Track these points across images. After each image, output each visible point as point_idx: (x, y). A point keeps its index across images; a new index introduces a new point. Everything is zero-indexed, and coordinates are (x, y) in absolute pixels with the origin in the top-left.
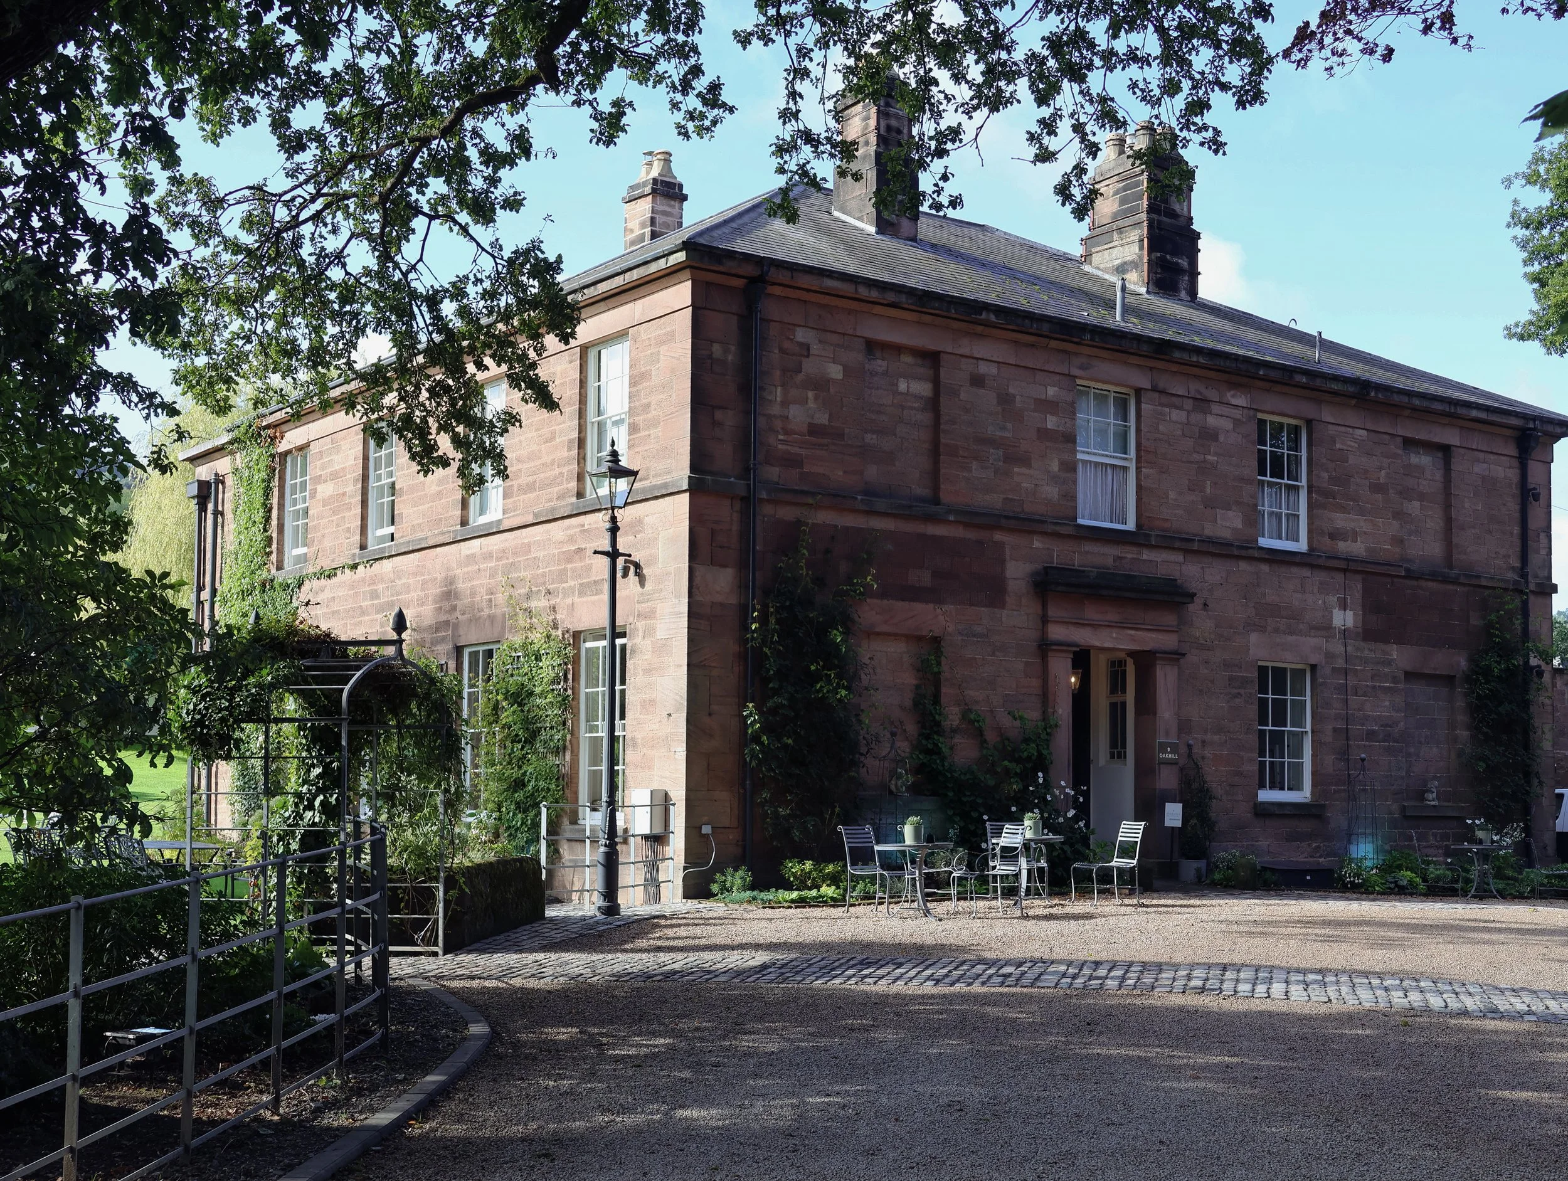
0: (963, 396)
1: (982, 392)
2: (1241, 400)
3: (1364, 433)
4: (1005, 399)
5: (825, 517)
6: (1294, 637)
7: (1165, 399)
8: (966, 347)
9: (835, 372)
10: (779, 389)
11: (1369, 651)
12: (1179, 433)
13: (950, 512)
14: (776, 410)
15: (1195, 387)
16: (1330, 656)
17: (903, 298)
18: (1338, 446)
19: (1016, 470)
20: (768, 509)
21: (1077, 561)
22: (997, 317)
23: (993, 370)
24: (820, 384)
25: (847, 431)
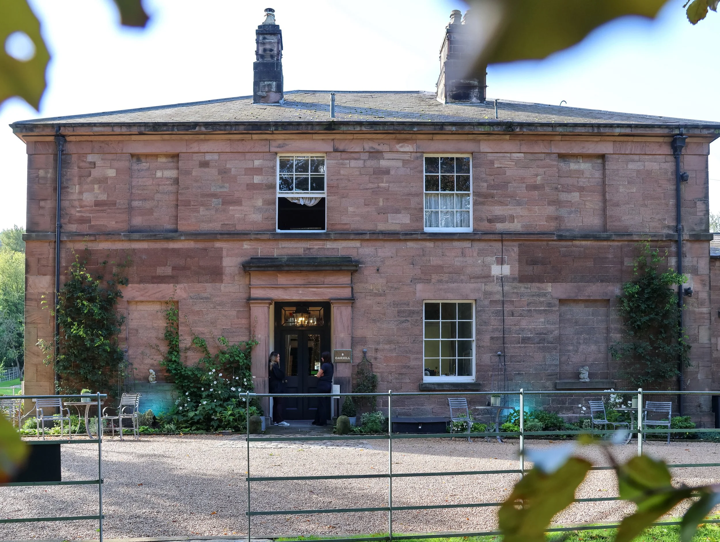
0: (194, 174)
1: (206, 170)
2: (408, 148)
3: (522, 155)
4: (224, 172)
5: (104, 246)
6: (455, 284)
7: (344, 155)
8: (195, 147)
9: (111, 173)
10: (77, 186)
11: (522, 288)
12: (358, 173)
13: (181, 235)
14: (75, 197)
15: (368, 146)
16: (487, 294)
17: (143, 129)
18: (496, 166)
19: (231, 208)
20: (70, 245)
21: (276, 253)
22: (206, 128)
23: (216, 157)
24: (103, 181)
25: (118, 201)
